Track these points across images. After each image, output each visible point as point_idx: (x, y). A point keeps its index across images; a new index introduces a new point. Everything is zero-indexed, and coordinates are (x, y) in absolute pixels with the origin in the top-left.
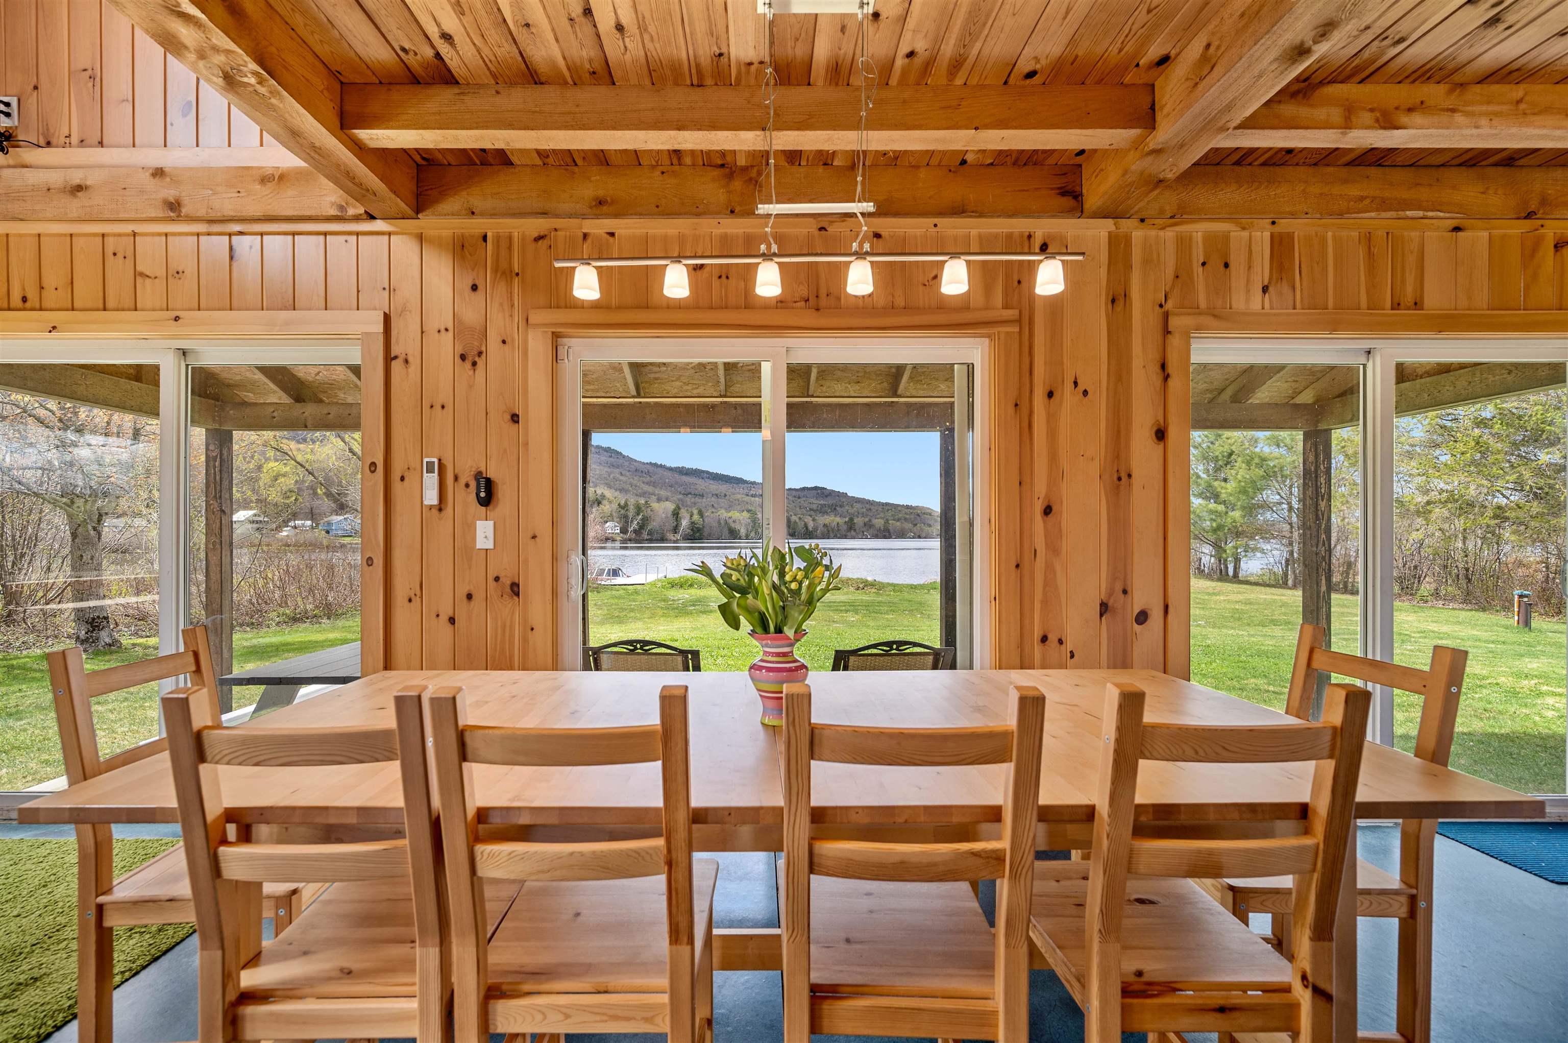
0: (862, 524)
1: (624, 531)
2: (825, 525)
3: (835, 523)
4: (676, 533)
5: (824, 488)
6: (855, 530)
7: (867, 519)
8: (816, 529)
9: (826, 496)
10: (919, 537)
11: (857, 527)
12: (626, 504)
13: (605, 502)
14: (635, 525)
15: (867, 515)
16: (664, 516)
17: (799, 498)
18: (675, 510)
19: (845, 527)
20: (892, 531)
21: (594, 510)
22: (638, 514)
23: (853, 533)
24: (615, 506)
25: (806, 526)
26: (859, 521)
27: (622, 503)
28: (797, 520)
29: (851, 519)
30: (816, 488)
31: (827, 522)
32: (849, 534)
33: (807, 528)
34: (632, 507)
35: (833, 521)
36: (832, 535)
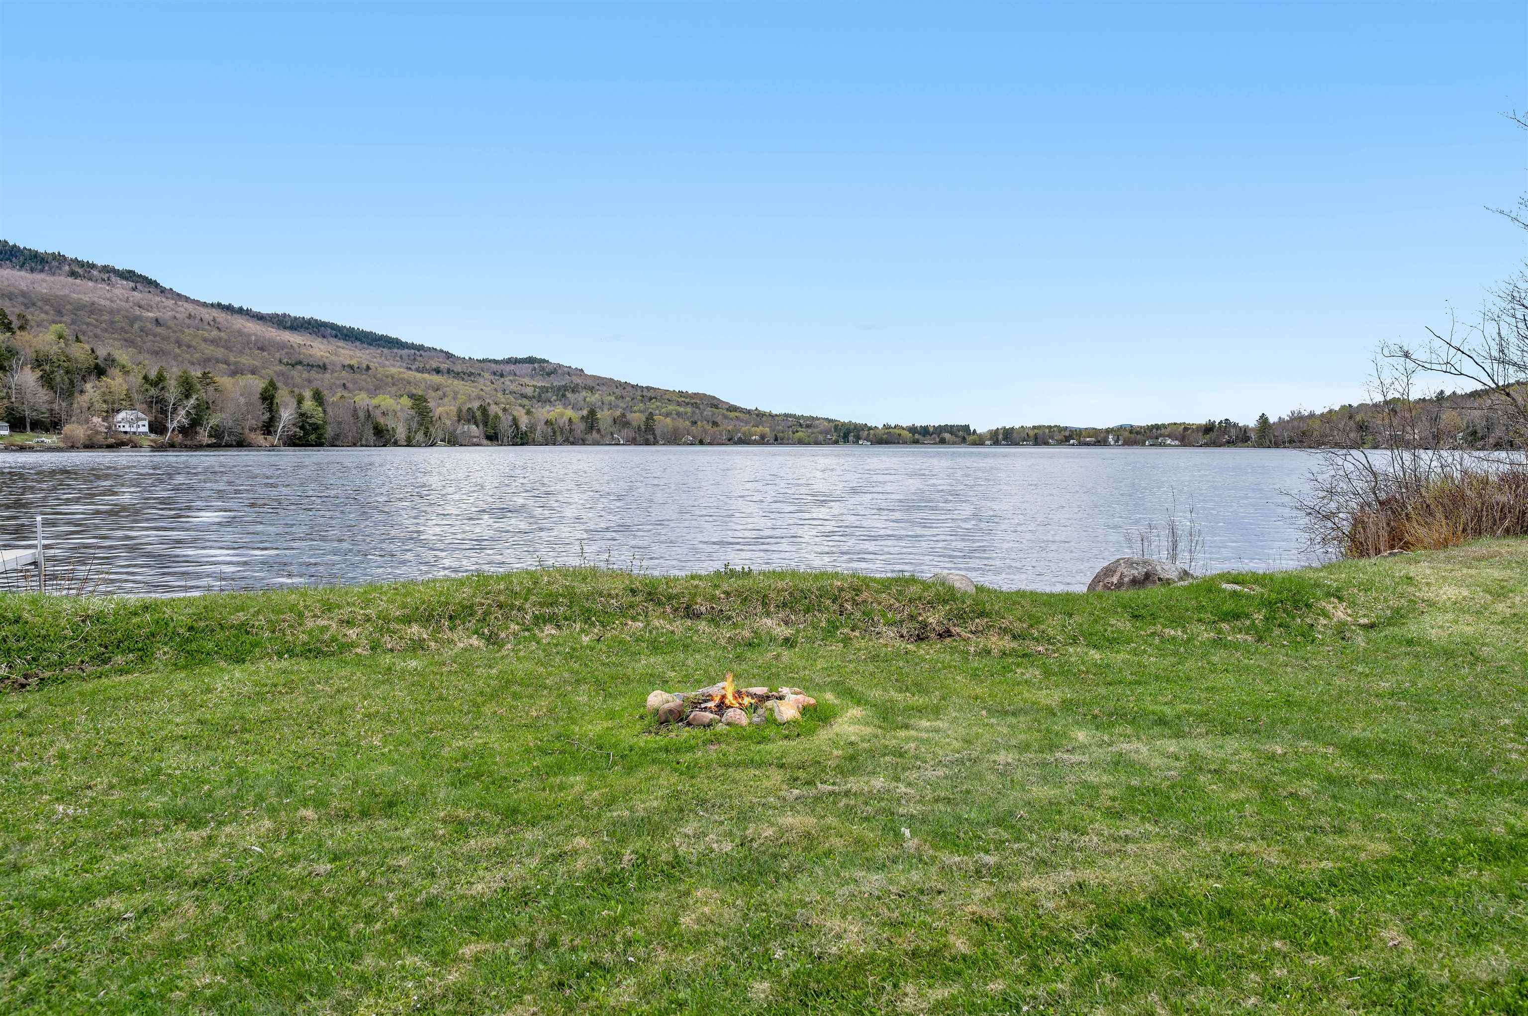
0: (610, 421)
1: (157, 427)
2: (547, 422)
3: (565, 419)
4: (269, 433)
5: (544, 361)
6: (599, 431)
7: (618, 413)
8: (532, 428)
9: (549, 374)
10: (701, 443)
11: (602, 426)
12: (161, 378)
13: (115, 372)
14: (181, 417)
15: (617, 406)
16: (242, 400)
17: (502, 376)
18: (266, 390)
19: (582, 426)
20: (658, 432)
21: (88, 386)
22: (188, 397)
23: (595, 435)
24: (136, 380)
25: (515, 422)
26: (604, 416)
27: (153, 375)
28: (501, 414)
29: (592, 413)
30: (531, 360)
31: (551, 416)
32: (589, 437)
33: (517, 427)
34: (173, 382)
35: (562, 415)
36: (560, 439)
